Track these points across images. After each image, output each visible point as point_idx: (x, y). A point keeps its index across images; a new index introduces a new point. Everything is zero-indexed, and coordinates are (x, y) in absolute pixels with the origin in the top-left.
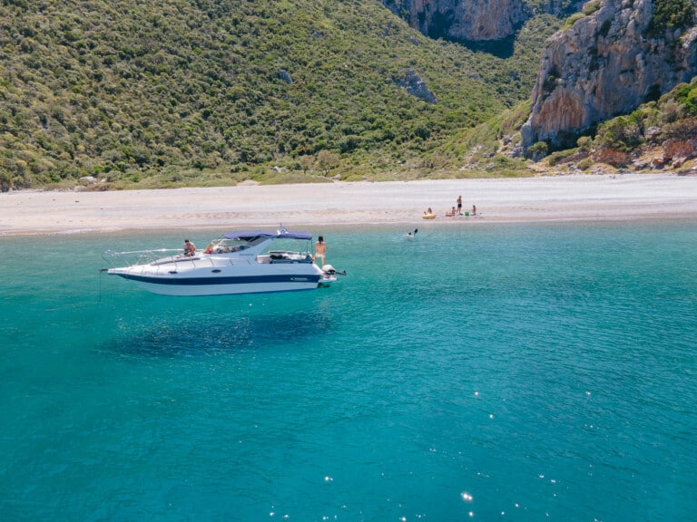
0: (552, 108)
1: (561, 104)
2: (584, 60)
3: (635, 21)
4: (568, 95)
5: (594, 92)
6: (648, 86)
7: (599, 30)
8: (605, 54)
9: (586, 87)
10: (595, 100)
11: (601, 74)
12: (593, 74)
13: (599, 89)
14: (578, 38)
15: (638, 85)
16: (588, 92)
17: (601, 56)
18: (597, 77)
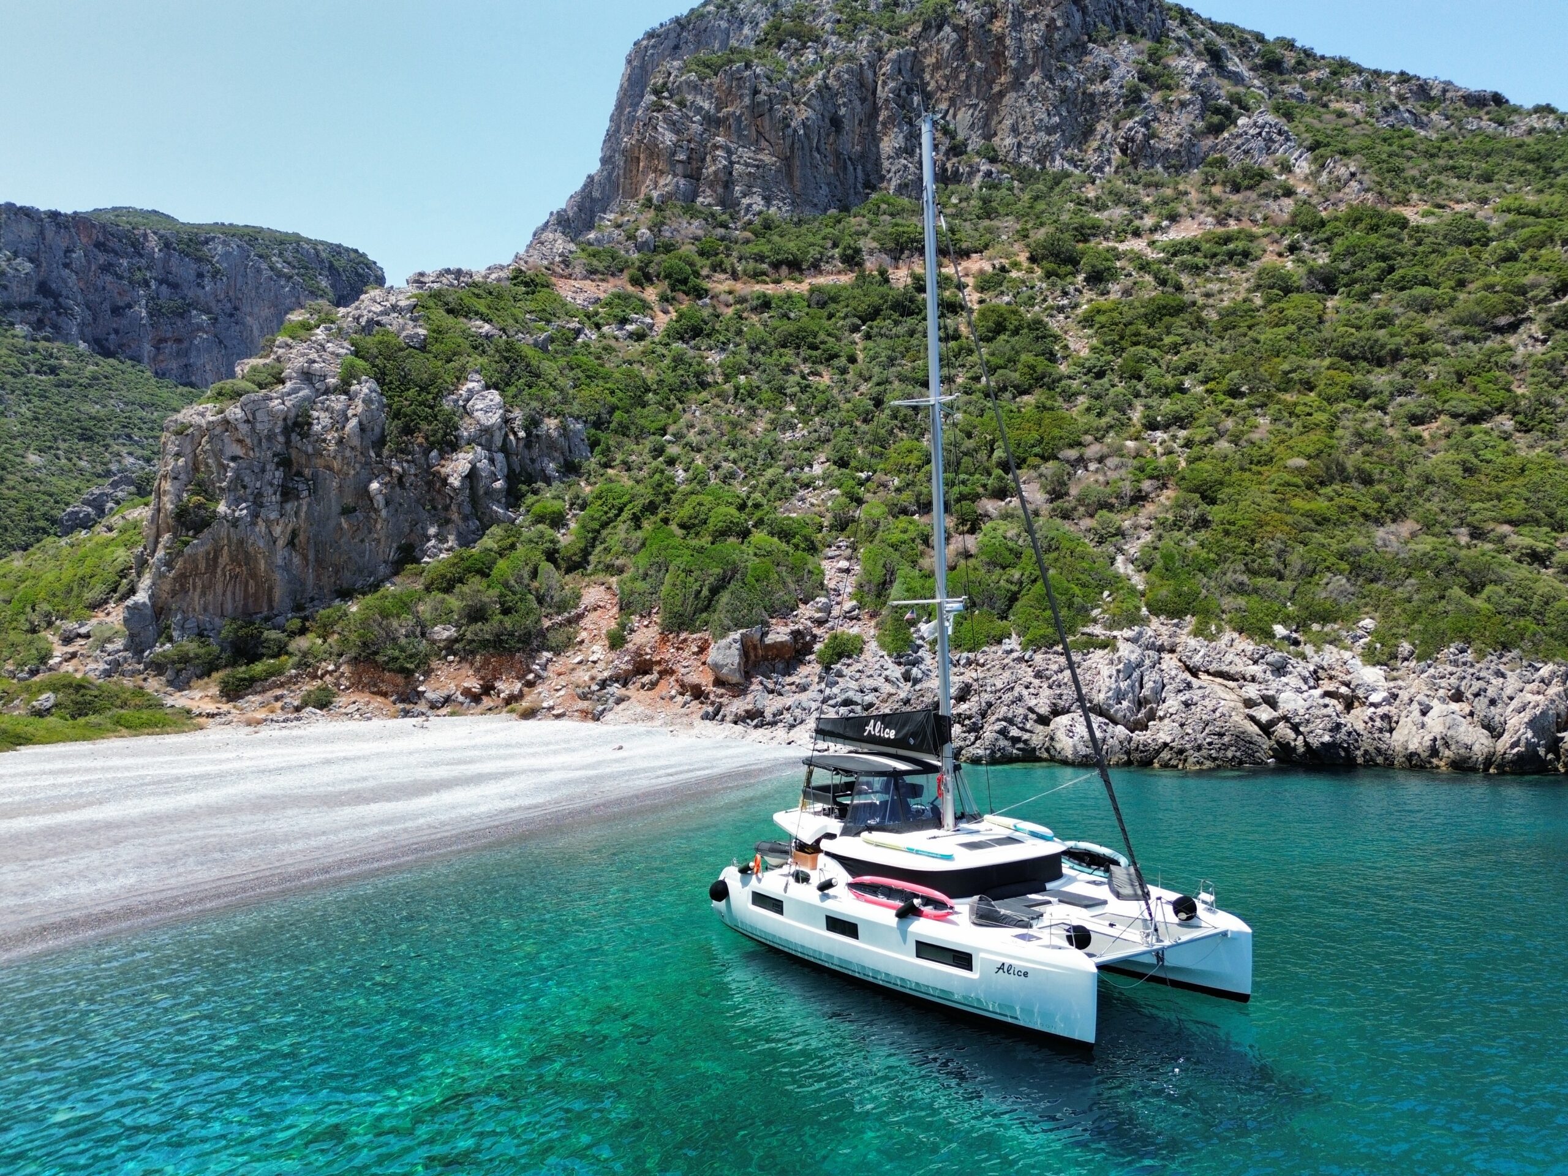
0: (202, 566)
1: (224, 559)
2: (268, 476)
3: (360, 423)
4: (241, 542)
5: (291, 543)
6: (395, 545)
7: (290, 423)
8: (307, 472)
9: (277, 530)
10: (297, 560)
11: (304, 508)
12: (288, 506)
13: (302, 537)
14: (253, 429)
15: (378, 541)
16: (281, 542)
17: (299, 474)
18: (297, 514)
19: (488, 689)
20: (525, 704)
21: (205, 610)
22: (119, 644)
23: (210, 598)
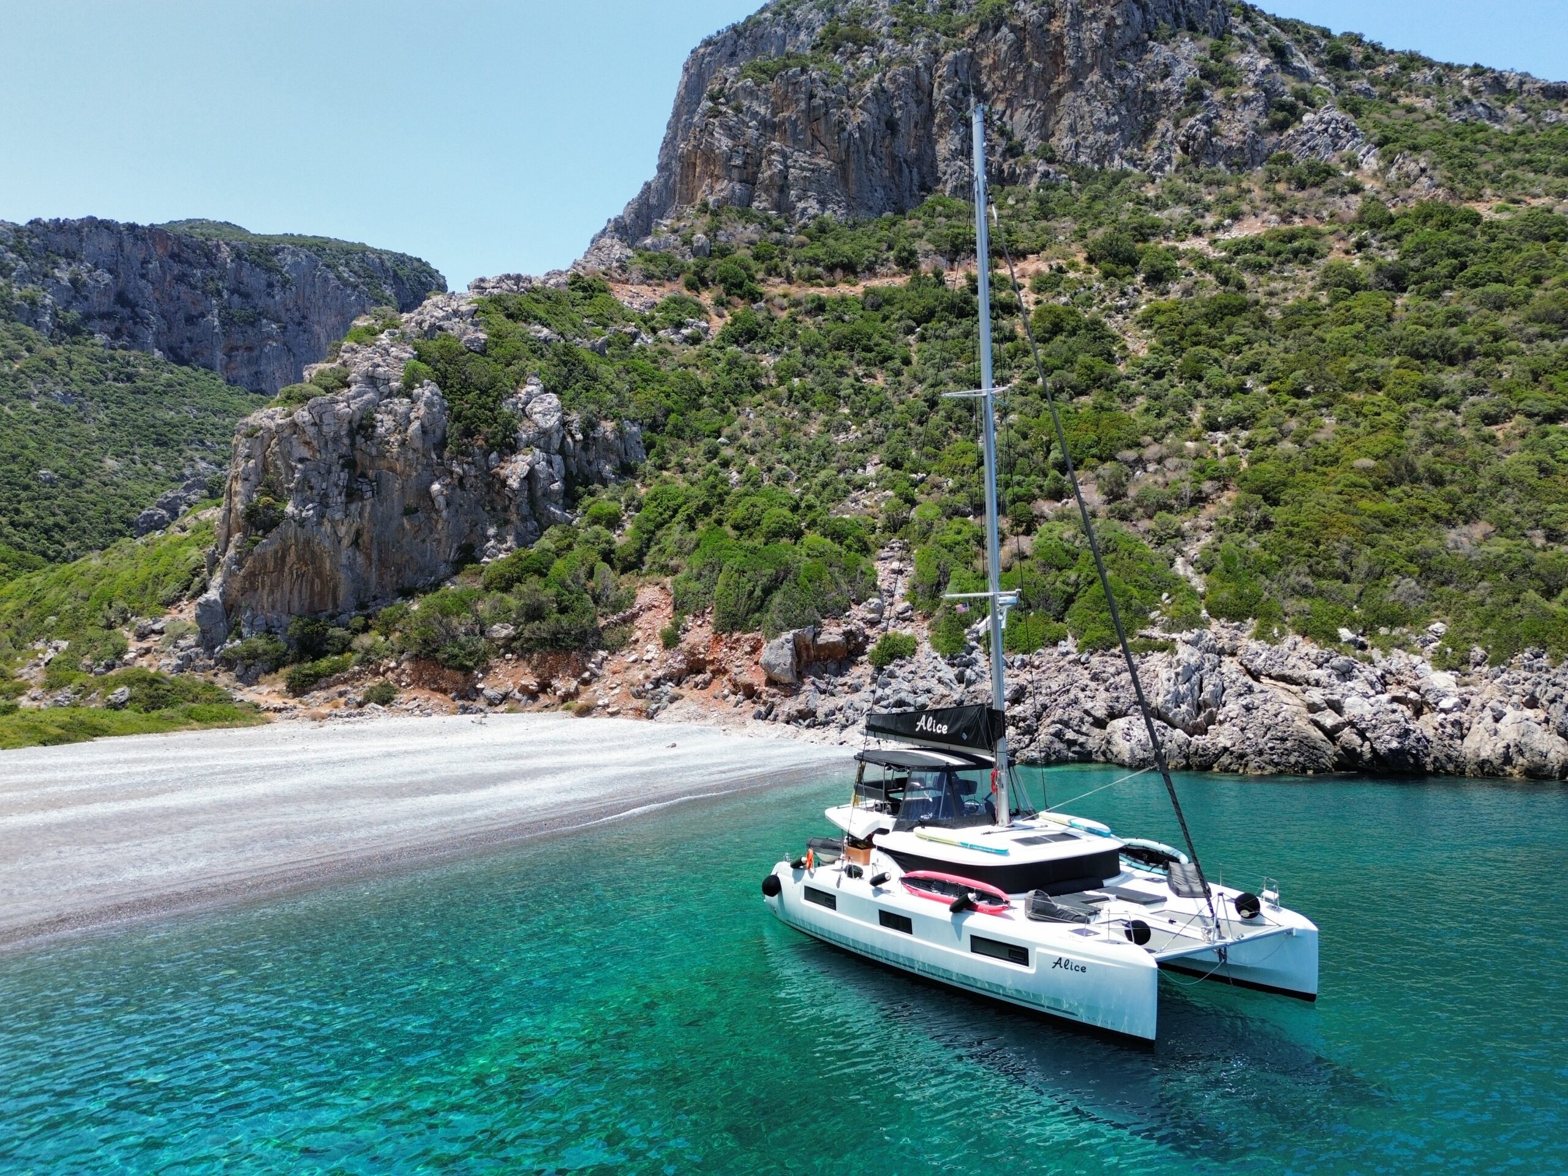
0: (271, 565)
1: (291, 558)
2: (334, 477)
3: (422, 425)
4: (308, 542)
5: (355, 543)
6: (455, 546)
7: (355, 426)
8: (371, 473)
9: (342, 530)
10: (360, 559)
11: (368, 509)
12: (353, 507)
13: (366, 537)
14: (320, 431)
15: (439, 541)
16: (346, 542)
17: (363, 475)
18: (361, 515)
19: (544, 687)
20: (580, 702)
21: (273, 607)
22: (191, 640)
23: (278, 595)
